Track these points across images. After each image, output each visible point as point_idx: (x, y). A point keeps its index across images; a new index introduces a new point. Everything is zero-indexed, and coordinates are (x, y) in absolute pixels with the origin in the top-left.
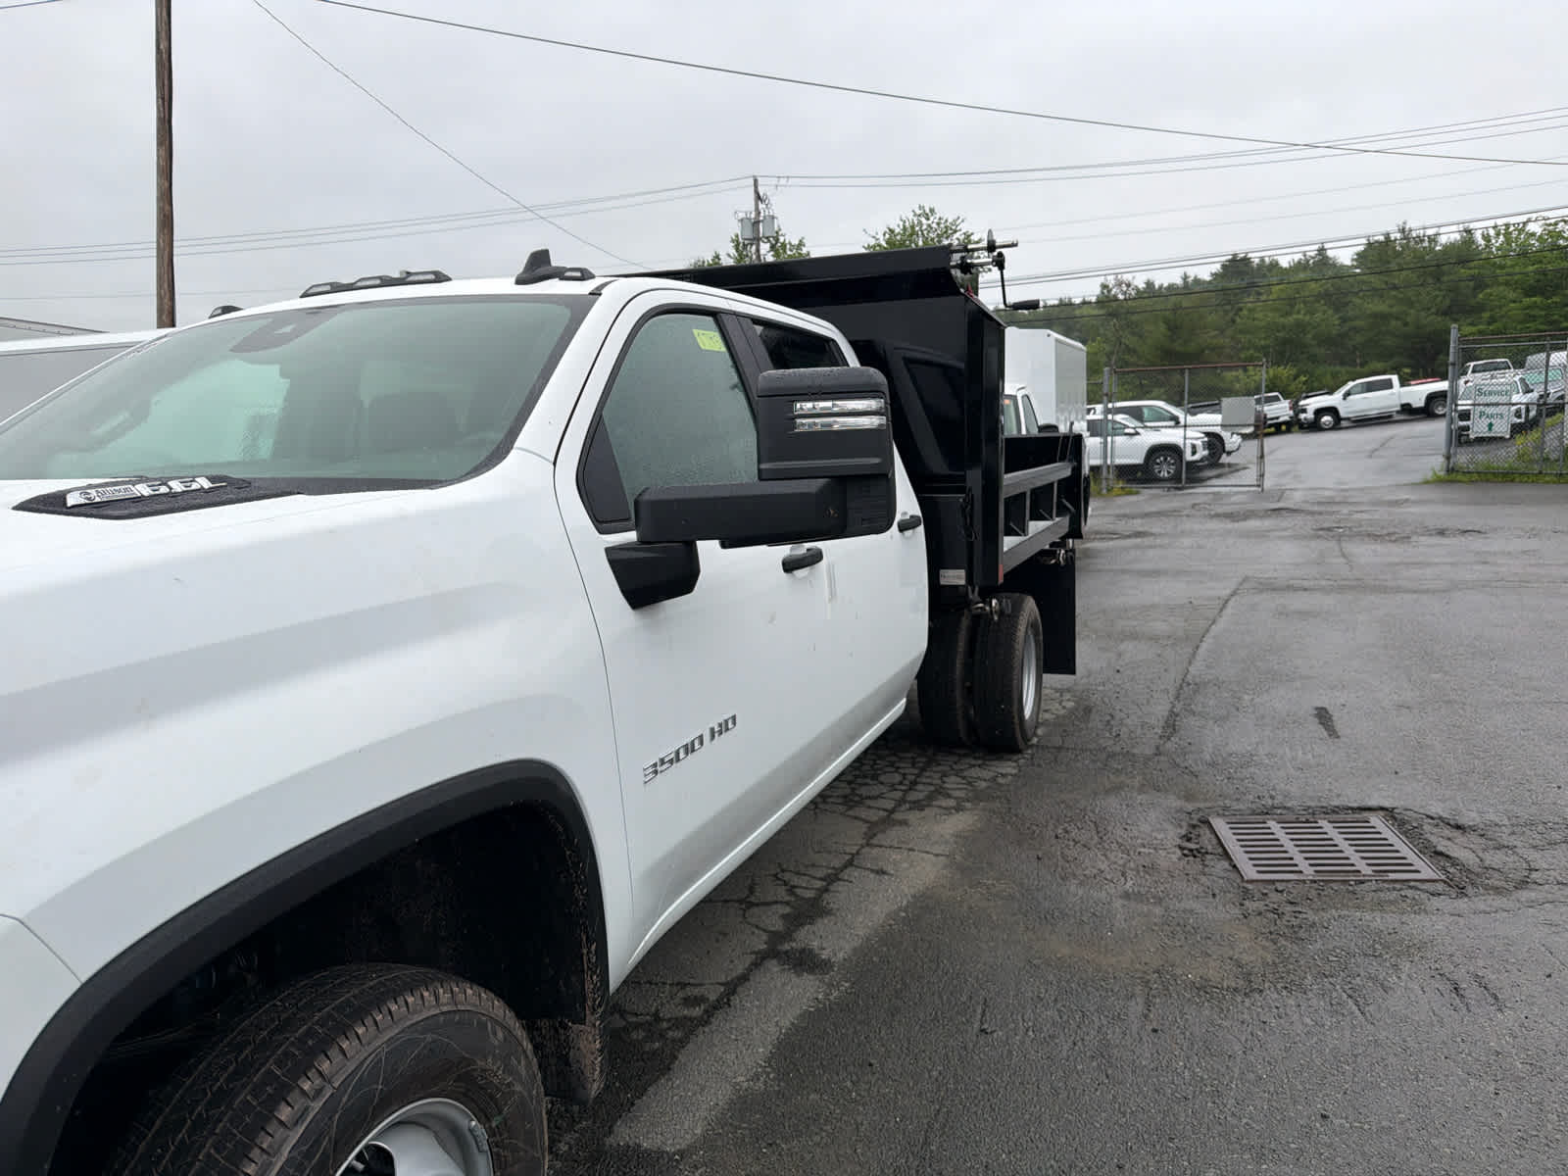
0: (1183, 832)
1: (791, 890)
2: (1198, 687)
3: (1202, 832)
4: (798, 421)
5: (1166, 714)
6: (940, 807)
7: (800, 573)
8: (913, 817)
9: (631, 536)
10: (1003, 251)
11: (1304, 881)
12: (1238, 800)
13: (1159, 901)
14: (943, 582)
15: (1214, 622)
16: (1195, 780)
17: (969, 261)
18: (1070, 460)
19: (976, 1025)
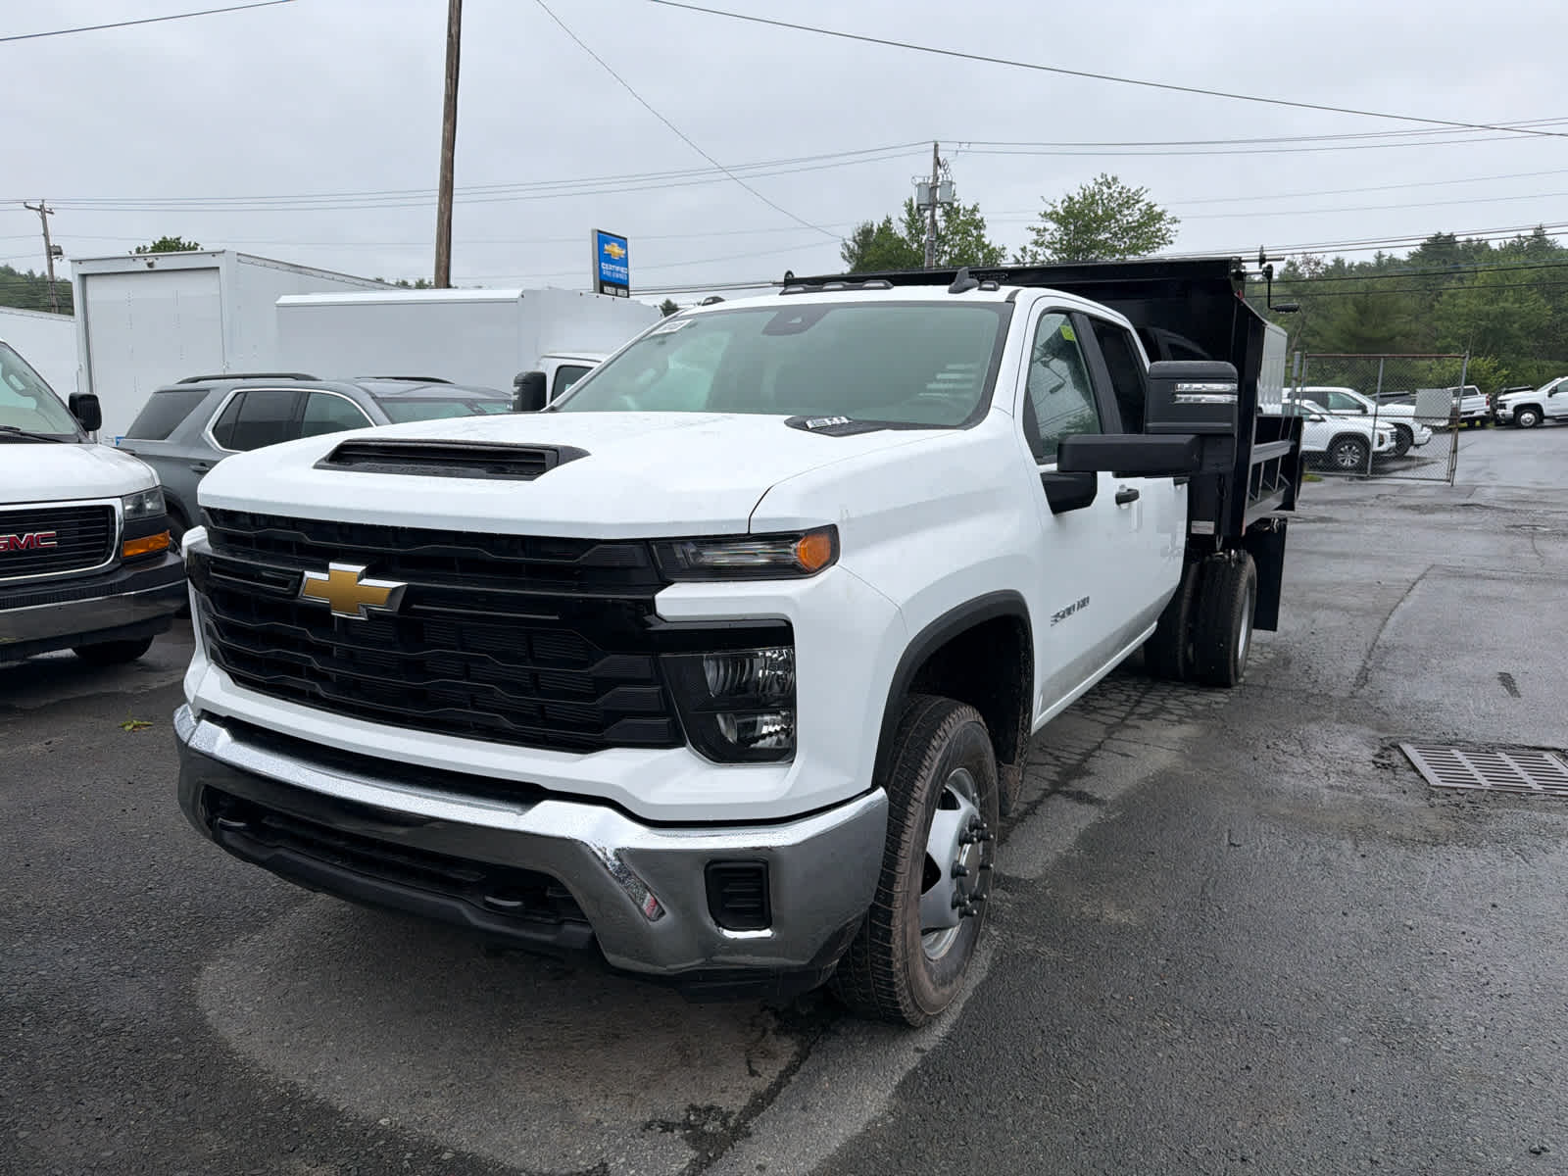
0: (1376, 751)
1: (1057, 758)
2: (1388, 650)
3: (1392, 753)
4: (1178, 396)
5: (1359, 668)
6: (1164, 719)
7: (1124, 506)
8: (1142, 723)
9: (1053, 467)
10: (1273, 263)
11: (1482, 790)
12: (1424, 733)
13: (1359, 792)
14: (1194, 531)
15: (1402, 600)
16: (1385, 717)
17: (1243, 271)
18: (1290, 440)
19: (1226, 841)
